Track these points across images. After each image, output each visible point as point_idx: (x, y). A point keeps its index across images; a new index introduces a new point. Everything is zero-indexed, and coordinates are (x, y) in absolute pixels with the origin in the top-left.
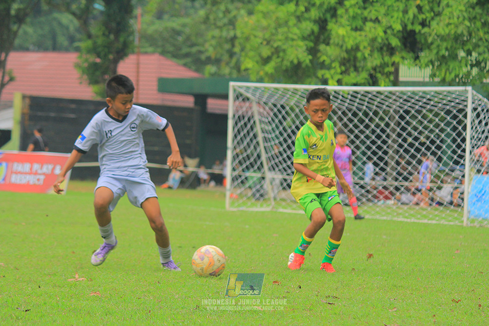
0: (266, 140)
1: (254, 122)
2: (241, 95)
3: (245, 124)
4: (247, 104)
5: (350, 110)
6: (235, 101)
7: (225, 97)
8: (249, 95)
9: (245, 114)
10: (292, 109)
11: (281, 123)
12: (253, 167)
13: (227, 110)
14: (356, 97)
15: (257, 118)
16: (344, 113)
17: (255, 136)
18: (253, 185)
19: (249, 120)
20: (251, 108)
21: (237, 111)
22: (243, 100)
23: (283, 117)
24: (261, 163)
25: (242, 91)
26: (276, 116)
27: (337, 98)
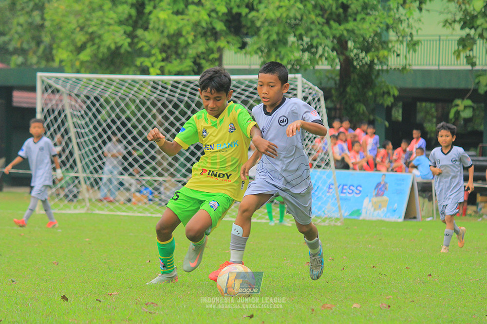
0: (78, 135)
1: (65, 116)
2: (50, 87)
3: (56, 119)
4: (57, 96)
5: (170, 102)
6: (43, 93)
7: (33, 89)
8: (59, 87)
9: (55, 107)
10: (107, 101)
11: (95, 117)
12: (65, 165)
13: (35, 103)
14: (177, 88)
15: (68, 111)
16: (164, 105)
17: (67, 132)
18: (65, 186)
19: (59, 114)
20: (61, 101)
21: (46, 104)
22: (53, 92)
23: (98, 110)
24: (74, 161)
25: (51, 82)
26: (90, 109)
27: (156, 89)
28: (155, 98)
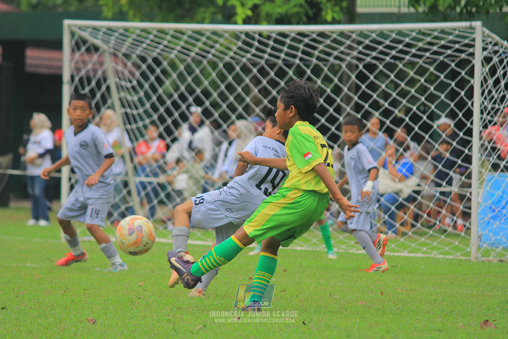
1: (108, 88)
2: (85, 42)
3: (93, 93)
4: (95, 57)
5: (272, 66)
6: (73, 51)
7: (57, 45)
8: (98, 42)
9: (91, 74)
10: (172, 65)
11: (155, 90)
13: (61, 68)
14: (283, 44)
15: (112, 81)
16: (262, 71)
19: (99, 85)
20: (101, 64)
21: (78, 70)
22: (88, 50)
23: (158, 79)
25: (86, 35)
26: (146, 78)
27: (251, 45)
28: (249, 60)
